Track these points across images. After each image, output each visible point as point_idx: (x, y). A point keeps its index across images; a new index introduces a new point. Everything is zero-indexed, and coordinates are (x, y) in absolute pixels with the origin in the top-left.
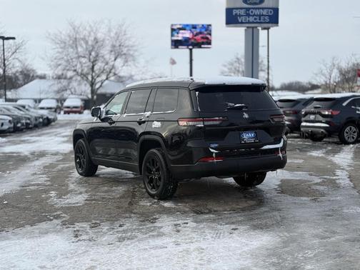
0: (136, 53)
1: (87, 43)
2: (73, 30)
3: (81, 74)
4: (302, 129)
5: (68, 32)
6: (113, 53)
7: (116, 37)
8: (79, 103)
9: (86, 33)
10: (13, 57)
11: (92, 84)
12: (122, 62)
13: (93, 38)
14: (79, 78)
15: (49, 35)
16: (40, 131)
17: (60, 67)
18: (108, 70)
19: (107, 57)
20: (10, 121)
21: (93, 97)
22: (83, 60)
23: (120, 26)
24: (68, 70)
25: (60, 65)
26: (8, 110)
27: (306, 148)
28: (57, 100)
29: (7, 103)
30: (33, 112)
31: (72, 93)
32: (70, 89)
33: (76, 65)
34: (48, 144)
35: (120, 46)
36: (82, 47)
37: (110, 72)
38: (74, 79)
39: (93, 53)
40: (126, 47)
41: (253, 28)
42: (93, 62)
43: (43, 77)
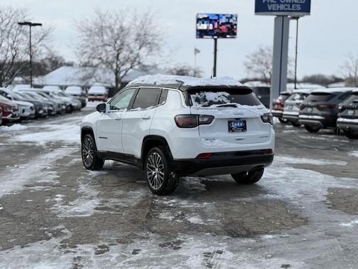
0: (161, 43)
1: (112, 31)
2: (99, 19)
3: (107, 62)
4: (338, 125)
5: (95, 20)
6: (138, 42)
7: (141, 26)
8: (103, 91)
9: (112, 21)
10: (40, 43)
11: (117, 72)
12: (147, 51)
13: (118, 27)
14: (104, 66)
15: (76, 22)
16: (62, 119)
17: (85, 55)
18: (133, 59)
19: (132, 45)
20: (31, 108)
21: (117, 85)
22: (109, 48)
23: (146, 15)
24: (94, 58)
25: (85, 52)
26: (32, 96)
27: (343, 146)
28: (83, 88)
29: (33, 89)
30: (56, 99)
31: (97, 81)
32: (95, 77)
33: (102, 53)
34: (66, 133)
35: (145, 34)
36: (108, 35)
37: (135, 60)
38: (100, 66)
39: (118, 42)
40: (151, 36)
41: (283, 16)
42: (118, 51)
43: (70, 65)
